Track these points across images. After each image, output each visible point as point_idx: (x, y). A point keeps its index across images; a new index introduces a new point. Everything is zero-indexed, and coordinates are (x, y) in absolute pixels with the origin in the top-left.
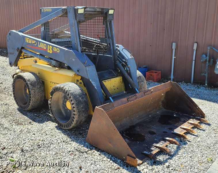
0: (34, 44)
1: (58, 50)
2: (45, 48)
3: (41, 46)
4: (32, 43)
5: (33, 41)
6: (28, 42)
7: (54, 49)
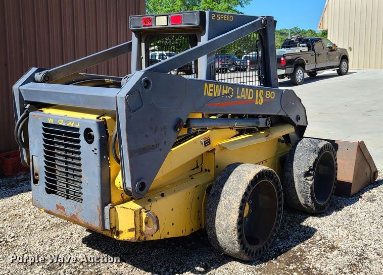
0: (228, 95)
1: (273, 94)
2: (251, 98)
3: (244, 96)
4: (221, 96)
5: (225, 89)
6: (211, 95)
7: (267, 94)
